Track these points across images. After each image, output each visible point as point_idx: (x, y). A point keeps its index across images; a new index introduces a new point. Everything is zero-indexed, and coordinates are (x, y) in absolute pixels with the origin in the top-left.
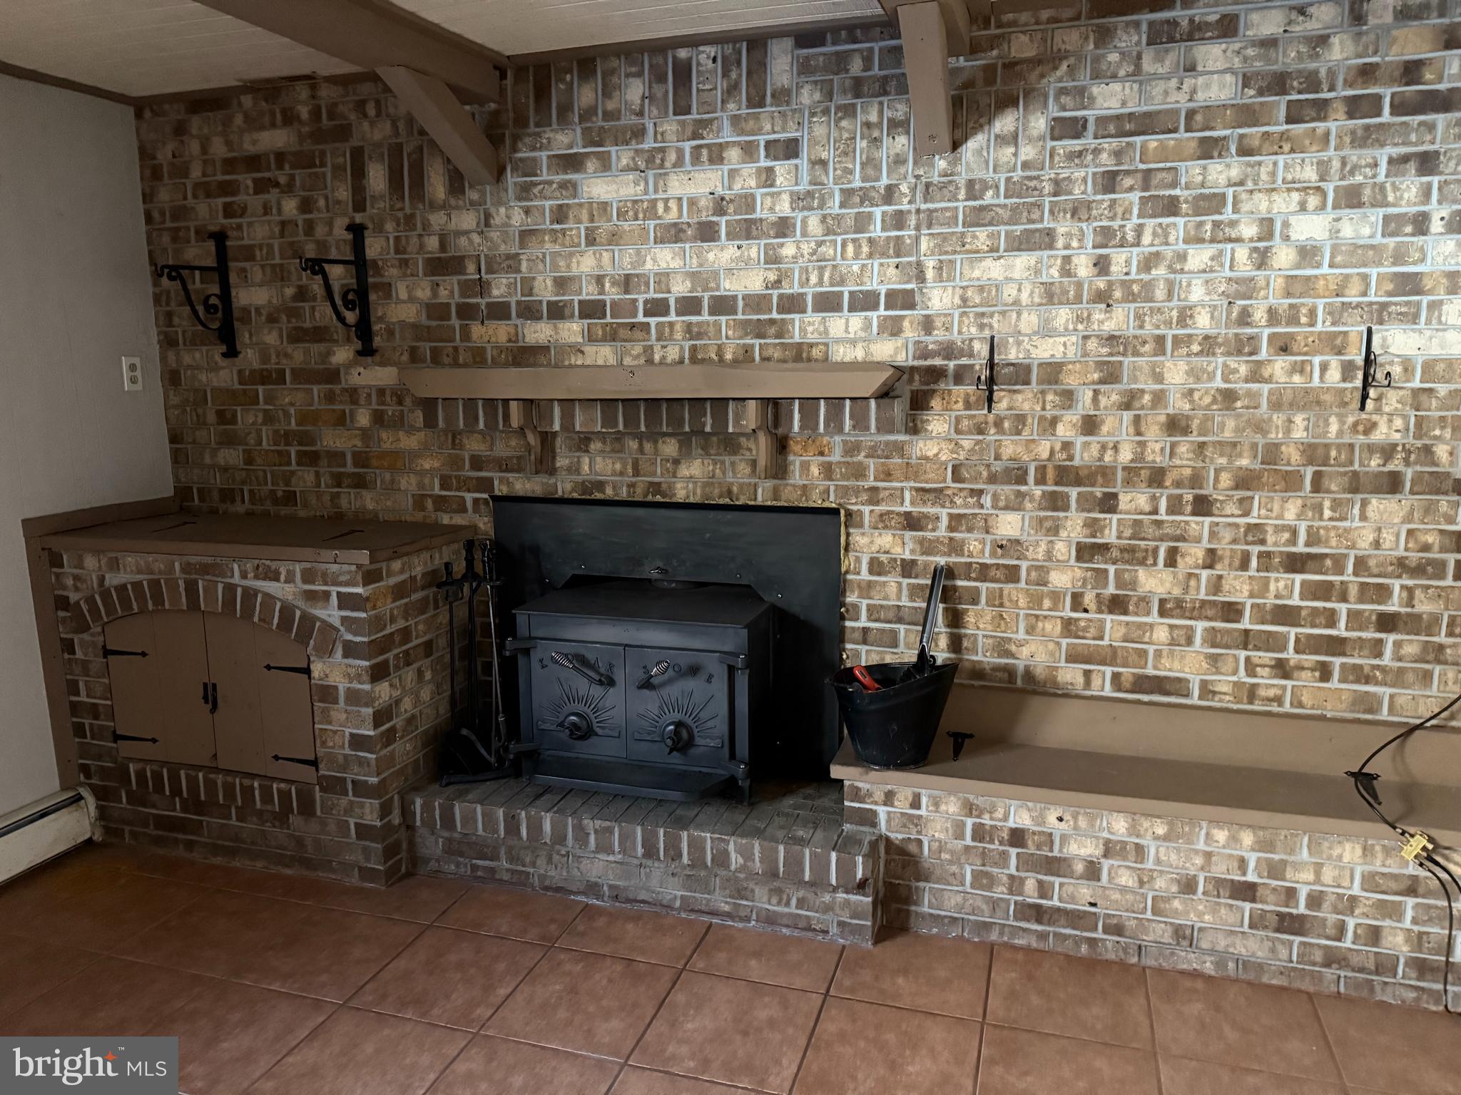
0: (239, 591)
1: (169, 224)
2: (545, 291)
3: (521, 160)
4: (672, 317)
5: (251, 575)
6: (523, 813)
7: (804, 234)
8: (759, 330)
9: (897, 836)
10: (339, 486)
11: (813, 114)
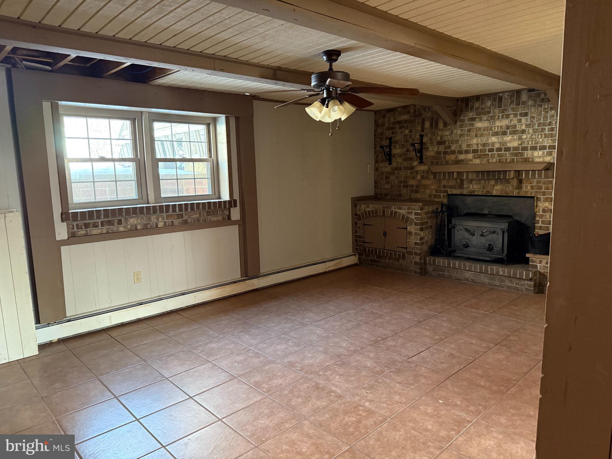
0: (394, 212)
1: (379, 136)
2: (464, 147)
3: (461, 119)
4: (495, 152)
5: (396, 209)
6: (452, 262)
7: (528, 133)
8: (516, 155)
9: (542, 271)
10: (412, 192)
11: (531, 107)
